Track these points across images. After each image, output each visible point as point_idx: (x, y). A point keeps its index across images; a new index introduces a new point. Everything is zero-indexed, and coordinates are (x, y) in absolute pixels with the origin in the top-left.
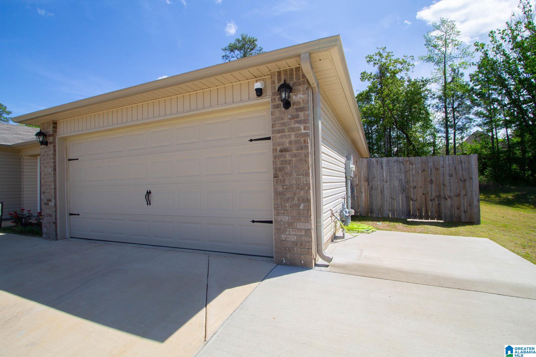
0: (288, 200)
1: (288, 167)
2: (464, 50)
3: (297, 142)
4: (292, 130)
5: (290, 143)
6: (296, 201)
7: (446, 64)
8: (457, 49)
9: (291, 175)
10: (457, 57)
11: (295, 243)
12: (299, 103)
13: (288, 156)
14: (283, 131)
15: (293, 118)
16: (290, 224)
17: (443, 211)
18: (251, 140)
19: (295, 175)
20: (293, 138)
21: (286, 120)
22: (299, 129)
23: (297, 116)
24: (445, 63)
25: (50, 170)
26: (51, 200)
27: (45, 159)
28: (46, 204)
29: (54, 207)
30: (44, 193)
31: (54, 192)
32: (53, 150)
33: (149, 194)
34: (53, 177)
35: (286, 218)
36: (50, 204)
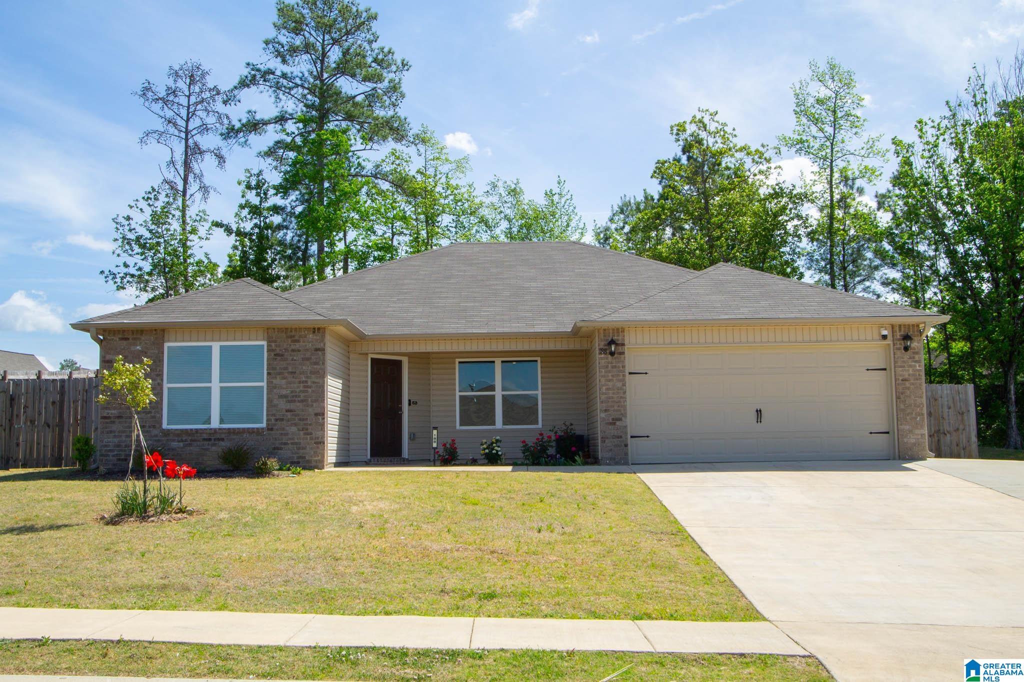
0: (908, 414)
1: (908, 392)
2: (871, 143)
3: (913, 375)
4: (910, 366)
5: (909, 375)
6: (914, 415)
7: (834, 163)
8: (856, 134)
9: (909, 397)
10: (855, 153)
11: (915, 444)
12: (914, 349)
13: (907, 384)
14: (904, 367)
15: (910, 358)
16: (911, 431)
17: (943, 448)
18: (868, 370)
19: (913, 397)
20: (911, 372)
21: (905, 359)
22: (915, 366)
23: (914, 358)
24: (832, 162)
25: (619, 384)
26: (620, 420)
27: (609, 372)
28: (611, 424)
29: (626, 427)
30: (606, 411)
31: (625, 409)
32: (623, 362)
33: (759, 412)
34: (625, 393)
35: (907, 427)
36: (618, 423)
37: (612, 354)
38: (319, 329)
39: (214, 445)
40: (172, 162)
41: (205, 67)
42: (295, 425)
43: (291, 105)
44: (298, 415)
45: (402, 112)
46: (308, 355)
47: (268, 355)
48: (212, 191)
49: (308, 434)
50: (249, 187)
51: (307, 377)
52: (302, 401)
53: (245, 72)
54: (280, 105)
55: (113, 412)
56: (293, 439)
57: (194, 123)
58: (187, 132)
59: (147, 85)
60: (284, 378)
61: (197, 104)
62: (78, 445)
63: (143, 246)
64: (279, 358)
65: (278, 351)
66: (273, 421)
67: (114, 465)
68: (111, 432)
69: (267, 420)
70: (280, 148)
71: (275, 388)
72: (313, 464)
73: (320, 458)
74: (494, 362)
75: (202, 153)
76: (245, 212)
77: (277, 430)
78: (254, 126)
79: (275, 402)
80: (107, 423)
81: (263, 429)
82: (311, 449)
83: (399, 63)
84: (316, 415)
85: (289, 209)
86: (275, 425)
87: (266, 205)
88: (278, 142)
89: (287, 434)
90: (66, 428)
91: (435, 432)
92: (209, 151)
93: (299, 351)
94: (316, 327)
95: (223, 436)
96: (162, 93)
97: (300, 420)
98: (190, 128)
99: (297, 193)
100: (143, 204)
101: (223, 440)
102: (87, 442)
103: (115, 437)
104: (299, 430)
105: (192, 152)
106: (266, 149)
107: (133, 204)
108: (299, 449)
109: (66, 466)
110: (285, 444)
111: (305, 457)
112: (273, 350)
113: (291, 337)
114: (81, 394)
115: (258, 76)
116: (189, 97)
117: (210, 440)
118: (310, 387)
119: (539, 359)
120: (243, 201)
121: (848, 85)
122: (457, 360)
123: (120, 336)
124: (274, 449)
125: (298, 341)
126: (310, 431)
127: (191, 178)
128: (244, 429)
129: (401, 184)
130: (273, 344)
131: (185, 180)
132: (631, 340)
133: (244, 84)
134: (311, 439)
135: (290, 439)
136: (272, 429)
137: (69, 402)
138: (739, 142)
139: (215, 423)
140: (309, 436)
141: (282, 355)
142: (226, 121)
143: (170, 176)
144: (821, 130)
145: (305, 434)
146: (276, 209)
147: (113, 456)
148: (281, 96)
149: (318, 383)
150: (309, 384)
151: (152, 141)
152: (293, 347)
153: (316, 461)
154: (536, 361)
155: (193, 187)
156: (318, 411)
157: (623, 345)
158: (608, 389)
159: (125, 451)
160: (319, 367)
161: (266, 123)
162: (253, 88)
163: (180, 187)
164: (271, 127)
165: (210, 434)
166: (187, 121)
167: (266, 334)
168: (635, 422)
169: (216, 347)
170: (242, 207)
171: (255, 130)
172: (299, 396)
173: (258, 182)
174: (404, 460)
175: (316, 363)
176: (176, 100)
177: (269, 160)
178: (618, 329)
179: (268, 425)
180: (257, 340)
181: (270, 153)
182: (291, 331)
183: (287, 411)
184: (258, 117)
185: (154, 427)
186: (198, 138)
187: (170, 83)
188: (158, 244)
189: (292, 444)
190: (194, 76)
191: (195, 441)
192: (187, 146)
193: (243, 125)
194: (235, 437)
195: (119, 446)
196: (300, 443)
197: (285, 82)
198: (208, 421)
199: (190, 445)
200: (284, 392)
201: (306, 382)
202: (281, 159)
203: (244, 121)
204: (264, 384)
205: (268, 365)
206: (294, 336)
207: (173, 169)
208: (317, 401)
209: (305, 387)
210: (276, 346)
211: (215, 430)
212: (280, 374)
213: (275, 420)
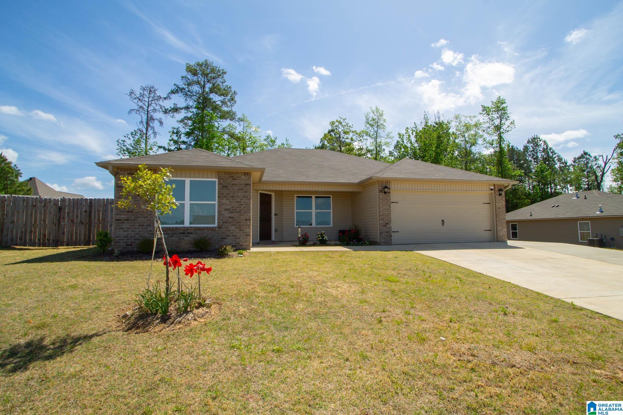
0: (500, 222)
1: (500, 213)
4: (501, 202)
6: (502, 223)
9: (501, 215)
11: (502, 235)
13: (500, 210)
14: (499, 202)
15: (501, 199)
16: (501, 230)
18: (483, 203)
20: (501, 205)
21: (499, 199)
22: (503, 202)
25: (388, 207)
26: (388, 224)
27: (384, 201)
28: (384, 226)
29: (391, 227)
30: (382, 220)
31: (391, 219)
32: (390, 197)
33: (443, 221)
34: (390, 211)
35: (500, 228)
36: (388, 226)
37: (385, 193)
38: (247, 173)
39: (187, 236)
40: (142, 122)
41: (156, 87)
42: (234, 225)
43: (191, 103)
44: (236, 220)
45: (234, 109)
46: (241, 187)
47: (219, 187)
48: (158, 134)
49: (241, 230)
50: (173, 133)
51: (241, 199)
52: (238, 212)
53: (173, 87)
54: (187, 102)
55: (123, 216)
56: (233, 233)
57: (151, 108)
58: (148, 111)
59: (132, 91)
60: (228, 199)
61: (152, 101)
62: (100, 238)
63: (129, 153)
64: (225, 188)
65: (224, 185)
66: (221, 223)
67: (123, 248)
68: (122, 228)
69: (218, 223)
70: (186, 119)
71: (223, 204)
72: (244, 247)
73: (248, 243)
74: (311, 197)
75: (154, 120)
76: (172, 142)
77: (224, 228)
78: (176, 110)
79: (223, 212)
80: (119, 223)
81: (216, 227)
82: (243, 239)
83: (233, 92)
84: (246, 220)
85: (189, 143)
86: (222, 225)
87: (181, 140)
88: (185, 117)
89: (230, 230)
90: (93, 224)
91: (300, 229)
92: (157, 119)
93: (236, 185)
94: (246, 172)
95: (192, 231)
96: (138, 95)
97: (236, 222)
98: (149, 110)
99: (192, 137)
100: (130, 136)
101: (192, 233)
102: (106, 235)
103: (124, 231)
104: (236, 228)
105: (150, 119)
106: (180, 119)
107: (126, 136)
108: (236, 238)
109: (93, 245)
110: (228, 236)
111: (239, 243)
112: (221, 184)
113: (232, 177)
114: (102, 206)
115: (179, 90)
116: (149, 98)
117: (184, 233)
118: (242, 205)
119: (331, 196)
120: (171, 139)
121: (381, 115)
122: (295, 195)
123: (128, 172)
124: (222, 238)
125: (236, 179)
126: (242, 229)
127: (149, 129)
128: (204, 227)
129: (232, 136)
130: (221, 181)
131: (147, 129)
132: (393, 187)
133: (173, 92)
134: (243, 233)
135: (231, 233)
136: (220, 228)
137: (95, 211)
138: (353, 129)
139: (187, 224)
140: (241, 232)
141: (227, 187)
142: (164, 109)
143: (141, 127)
144: (374, 129)
145: (240, 230)
146: (184, 143)
147: (123, 243)
148: (188, 99)
149: (247, 202)
150: (242, 203)
151: (134, 112)
152: (233, 183)
153: (246, 245)
154: (330, 197)
155: (150, 132)
156: (247, 218)
157: (390, 189)
158: (383, 210)
159: (131, 240)
160: (247, 194)
161: (181, 109)
162: (176, 95)
163: (145, 132)
164: (183, 111)
165: (184, 230)
166: (148, 107)
167: (217, 174)
168: (395, 225)
169: (188, 181)
170: (170, 140)
171: (177, 111)
172: (236, 210)
173: (177, 131)
174: (273, 241)
175: (246, 192)
176: (144, 99)
177: (181, 124)
178: (387, 181)
179: (218, 225)
180: (211, 178)
181: (182, 121)
182: (232, 174)
183: (230, 218)
184: (178, 106)
185: (149, 225)
186: (152, 114)
187: (142, 92)
188: (136, 152)
189: (233, 236)
190: (151, 90)
191: (176, 234)
192: (148, 117)
193: (172, 109)
194: (199, 232)
195: (127, 237)
196: (237, 235)
197: (189, 93)
198: (182, 222)
199: (172, 236)
200: (228, 207)
201: (240, 202)
202: (186, 124)
203: (172, 107)
204: (216, 203)
205: (219, 191)
206: (233, 177)
207: (142, 125)
208: (246, 212)
209: (239, 205)
210: (223, 181)
211: (187, 228)
212: (225, 197)
213: (223, 222)
